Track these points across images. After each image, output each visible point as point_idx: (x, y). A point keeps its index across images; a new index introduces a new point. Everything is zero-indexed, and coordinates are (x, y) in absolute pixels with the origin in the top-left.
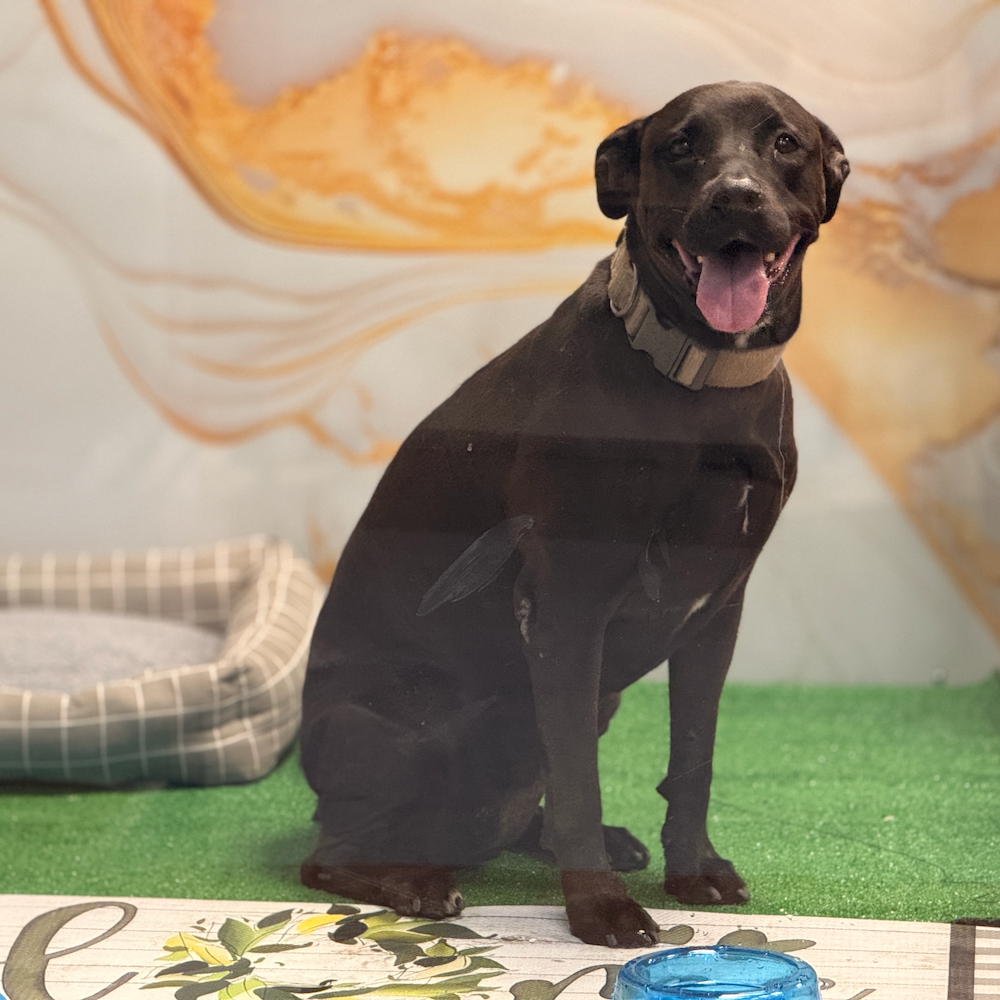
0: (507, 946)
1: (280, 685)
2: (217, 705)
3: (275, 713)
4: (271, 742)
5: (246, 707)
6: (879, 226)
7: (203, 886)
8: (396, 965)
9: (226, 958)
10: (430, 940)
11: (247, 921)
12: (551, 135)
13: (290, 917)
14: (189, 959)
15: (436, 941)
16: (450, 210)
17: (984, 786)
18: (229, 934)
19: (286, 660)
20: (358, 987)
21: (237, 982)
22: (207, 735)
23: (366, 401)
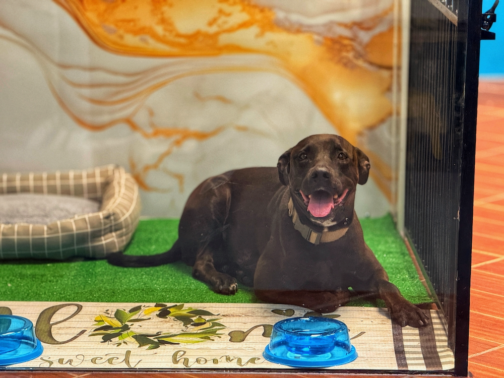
0: (225, 318)
1: (126, 220)
2: (103, 227)
3: (124, 230)
4: (123, 241)
5: (113, 228)
6: (345, 46)
7: (105, 297)
8: (184, 325)
9: (120, 325)
10: (195, 316)
11: (125, 310)
12: (221, 12)
13: (141, 309)
14: (105, 325)
15: (198, 317)
16: (182, 40)
17: (391, 255)
18: (118, 315)
19: (128, 211)
20: (171, 334)
21: (125, 333)
22: (100, 239)
23: (151, 113)
